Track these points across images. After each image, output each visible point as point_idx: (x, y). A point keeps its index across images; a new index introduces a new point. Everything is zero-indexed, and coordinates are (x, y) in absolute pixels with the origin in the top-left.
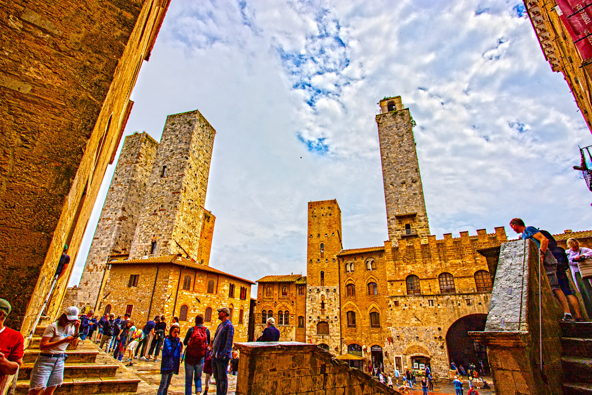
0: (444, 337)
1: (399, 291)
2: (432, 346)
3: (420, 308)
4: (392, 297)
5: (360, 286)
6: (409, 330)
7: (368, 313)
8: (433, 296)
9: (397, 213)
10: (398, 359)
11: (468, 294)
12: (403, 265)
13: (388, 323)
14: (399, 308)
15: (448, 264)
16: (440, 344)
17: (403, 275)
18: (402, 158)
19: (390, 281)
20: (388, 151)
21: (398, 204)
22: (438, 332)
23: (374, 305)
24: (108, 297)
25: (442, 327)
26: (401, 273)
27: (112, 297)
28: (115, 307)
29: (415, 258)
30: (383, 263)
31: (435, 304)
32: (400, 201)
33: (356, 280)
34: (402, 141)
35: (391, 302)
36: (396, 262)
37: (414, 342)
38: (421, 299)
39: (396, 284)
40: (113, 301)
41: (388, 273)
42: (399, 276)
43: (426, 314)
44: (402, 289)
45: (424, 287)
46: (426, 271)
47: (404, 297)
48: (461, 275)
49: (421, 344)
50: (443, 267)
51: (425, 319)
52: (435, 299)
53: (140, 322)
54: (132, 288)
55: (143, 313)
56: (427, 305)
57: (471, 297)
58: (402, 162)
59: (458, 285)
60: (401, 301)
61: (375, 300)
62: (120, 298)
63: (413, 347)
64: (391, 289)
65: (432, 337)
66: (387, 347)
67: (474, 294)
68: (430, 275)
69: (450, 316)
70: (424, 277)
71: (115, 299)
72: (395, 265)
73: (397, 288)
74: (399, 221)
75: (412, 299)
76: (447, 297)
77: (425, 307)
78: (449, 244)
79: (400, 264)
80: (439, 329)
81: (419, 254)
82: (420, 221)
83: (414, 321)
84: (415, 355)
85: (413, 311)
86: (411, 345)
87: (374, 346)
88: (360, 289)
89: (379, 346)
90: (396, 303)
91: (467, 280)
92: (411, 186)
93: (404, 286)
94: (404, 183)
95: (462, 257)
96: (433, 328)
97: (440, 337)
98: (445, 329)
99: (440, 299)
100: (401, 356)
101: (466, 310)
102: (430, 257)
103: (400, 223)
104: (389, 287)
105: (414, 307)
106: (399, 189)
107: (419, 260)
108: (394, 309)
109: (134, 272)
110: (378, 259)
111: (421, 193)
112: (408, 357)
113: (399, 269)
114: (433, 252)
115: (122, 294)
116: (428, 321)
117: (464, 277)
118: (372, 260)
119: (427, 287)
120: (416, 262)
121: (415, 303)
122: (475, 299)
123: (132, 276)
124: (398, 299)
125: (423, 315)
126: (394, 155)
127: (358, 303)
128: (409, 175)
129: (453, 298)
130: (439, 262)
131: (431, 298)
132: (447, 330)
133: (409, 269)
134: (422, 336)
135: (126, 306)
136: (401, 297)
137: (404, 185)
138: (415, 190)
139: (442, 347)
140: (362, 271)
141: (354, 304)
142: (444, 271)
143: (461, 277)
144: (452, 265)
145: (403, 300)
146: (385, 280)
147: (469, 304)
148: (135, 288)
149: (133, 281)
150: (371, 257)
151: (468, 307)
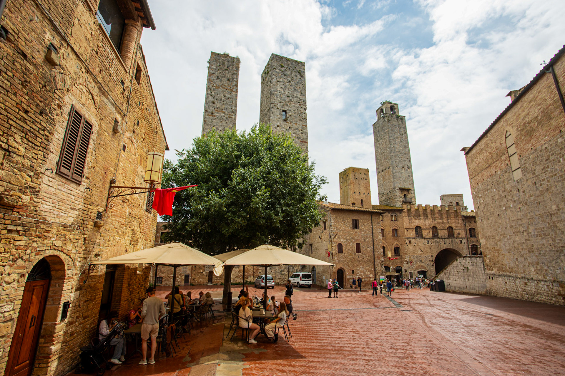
0: (434, 260)
1: (412, 235)
2: (428, 265)
3: (423, 245)
4: (408, 238)
5: (388, 230)
6: (417, 257)
7: (394, 247)
8: (429, 238)
9: (400, 186)
10: (411, 273)
11: (444, 238)
12: (414, 220)
13: (405, 253)
14: (412, 244)
15: (436, 222)
16: (432, 264)
17: (413, 225)
18: (402, 150)
19: (406, 229)
20: (394, 143)
21: (400, 181)
22: (431, 257)
23: (397, 243)
24: (337, 237)
25: (433, 255)
26: (412, 225)
27: (340, 237)
28: (346, 245)
29: (420, 216)
30: (402, 217)
31: (430, 243)
32: (401, 179)
33: (385, 227)
34: (402, 138)
35: (407, 241)
36: (410, 218)
37: (419, 263)
38: (423, 240)
39: (409, 231)
40: (342, 240)
41: (405, 223)
42: (411, 226)
43: (425, 248)
44: (413, 234)
45: (425, 233)
46: (425, 225)
47: (415, 238)
48: (442, 228)
49: (423, 264)
50: (434, 223)
51: (425, 251)
52: (430, 240)
53: (369, 256)
54: (356, 230)
55: (369, 249)
56: (426, 243)
57: (446, 240)
58: (402, 153)
59: (440, 234)
60: (413, 240)
61: (397, 240)
62: (348, 238)
63: (419, 266)
64: (407, 233)
65: (428, 260)
66: (405, 267)
67: (447, 238)
68: (427, 227)
69: (437, 249)
70: (425, 228)
71: (344, 239)
72: (409, 219)
73: (410, 233)
74: (402, 192)
75: (418, 240)
76: (435, 239)
77: (425, 245)
78: (436, 211)
79: (412, 219)
80: (432, 256)
81: (422, 214)
82: (412, 193)
83: (419, 252)
84: (420, 270)
85: (419, 247)
86: (418, 265)
87: (397, 267)
88: (388, 233)
89: (400, 267)
90: (410, 242)
91: (444, 231)
92: (407, 170)
93: (414, 232)
94: (403, 167)
95: (442, 219)
96: (429, 255)
97: (432, 260)
98: (434, 256)
99: (432, 240)
100: (412, 271)
101: (443, 246)
102: (427, 217)
103: (402, 193)
104: (405, 232)
105: (420, 244)
106: (401, 170)
107: (422, 218)
108: (409, 245)
109: (355, 217)
110: (398, 214)
111: (412, 176)
112: (416, 272)
113: (411, 222)
114: (429, 214)
115: (349, 235)
116: (427, 252)
117: (443, 229)
118: (395, 215)
119: (426, 234)
120: (420, 219)
121: (420, 242)
122: (448, 241)
123: (353, 220)
124: (411, 239)
125: (424, 249)
126: (398, 147)
127: (387, 241)
128: (406, 163)
129: (438, 240)
130: (431, 220)
131: (428, 240)
132: (435, 256)
133: (417, 222)
134: (423, 260)
135: (355, 244)
136: (413, 238)
137: (403, 169)
138: (409, 173)
139: (433, 265)
140: (389, 221)
141: (384, 242)
142: (434, 225)
143: (442, 229)
144: (438, 223)
145: (414, 240)
146: (403, 228)
147: (445, 243)
148: (358, 230)
149: (355, 225)
150: (394, 213)
151: (444, 245)
